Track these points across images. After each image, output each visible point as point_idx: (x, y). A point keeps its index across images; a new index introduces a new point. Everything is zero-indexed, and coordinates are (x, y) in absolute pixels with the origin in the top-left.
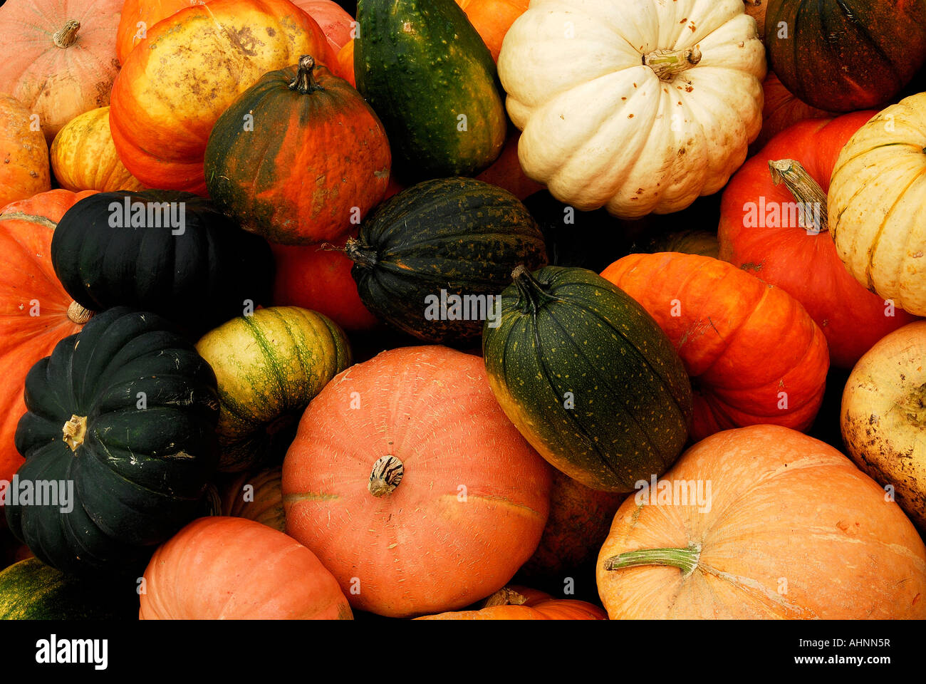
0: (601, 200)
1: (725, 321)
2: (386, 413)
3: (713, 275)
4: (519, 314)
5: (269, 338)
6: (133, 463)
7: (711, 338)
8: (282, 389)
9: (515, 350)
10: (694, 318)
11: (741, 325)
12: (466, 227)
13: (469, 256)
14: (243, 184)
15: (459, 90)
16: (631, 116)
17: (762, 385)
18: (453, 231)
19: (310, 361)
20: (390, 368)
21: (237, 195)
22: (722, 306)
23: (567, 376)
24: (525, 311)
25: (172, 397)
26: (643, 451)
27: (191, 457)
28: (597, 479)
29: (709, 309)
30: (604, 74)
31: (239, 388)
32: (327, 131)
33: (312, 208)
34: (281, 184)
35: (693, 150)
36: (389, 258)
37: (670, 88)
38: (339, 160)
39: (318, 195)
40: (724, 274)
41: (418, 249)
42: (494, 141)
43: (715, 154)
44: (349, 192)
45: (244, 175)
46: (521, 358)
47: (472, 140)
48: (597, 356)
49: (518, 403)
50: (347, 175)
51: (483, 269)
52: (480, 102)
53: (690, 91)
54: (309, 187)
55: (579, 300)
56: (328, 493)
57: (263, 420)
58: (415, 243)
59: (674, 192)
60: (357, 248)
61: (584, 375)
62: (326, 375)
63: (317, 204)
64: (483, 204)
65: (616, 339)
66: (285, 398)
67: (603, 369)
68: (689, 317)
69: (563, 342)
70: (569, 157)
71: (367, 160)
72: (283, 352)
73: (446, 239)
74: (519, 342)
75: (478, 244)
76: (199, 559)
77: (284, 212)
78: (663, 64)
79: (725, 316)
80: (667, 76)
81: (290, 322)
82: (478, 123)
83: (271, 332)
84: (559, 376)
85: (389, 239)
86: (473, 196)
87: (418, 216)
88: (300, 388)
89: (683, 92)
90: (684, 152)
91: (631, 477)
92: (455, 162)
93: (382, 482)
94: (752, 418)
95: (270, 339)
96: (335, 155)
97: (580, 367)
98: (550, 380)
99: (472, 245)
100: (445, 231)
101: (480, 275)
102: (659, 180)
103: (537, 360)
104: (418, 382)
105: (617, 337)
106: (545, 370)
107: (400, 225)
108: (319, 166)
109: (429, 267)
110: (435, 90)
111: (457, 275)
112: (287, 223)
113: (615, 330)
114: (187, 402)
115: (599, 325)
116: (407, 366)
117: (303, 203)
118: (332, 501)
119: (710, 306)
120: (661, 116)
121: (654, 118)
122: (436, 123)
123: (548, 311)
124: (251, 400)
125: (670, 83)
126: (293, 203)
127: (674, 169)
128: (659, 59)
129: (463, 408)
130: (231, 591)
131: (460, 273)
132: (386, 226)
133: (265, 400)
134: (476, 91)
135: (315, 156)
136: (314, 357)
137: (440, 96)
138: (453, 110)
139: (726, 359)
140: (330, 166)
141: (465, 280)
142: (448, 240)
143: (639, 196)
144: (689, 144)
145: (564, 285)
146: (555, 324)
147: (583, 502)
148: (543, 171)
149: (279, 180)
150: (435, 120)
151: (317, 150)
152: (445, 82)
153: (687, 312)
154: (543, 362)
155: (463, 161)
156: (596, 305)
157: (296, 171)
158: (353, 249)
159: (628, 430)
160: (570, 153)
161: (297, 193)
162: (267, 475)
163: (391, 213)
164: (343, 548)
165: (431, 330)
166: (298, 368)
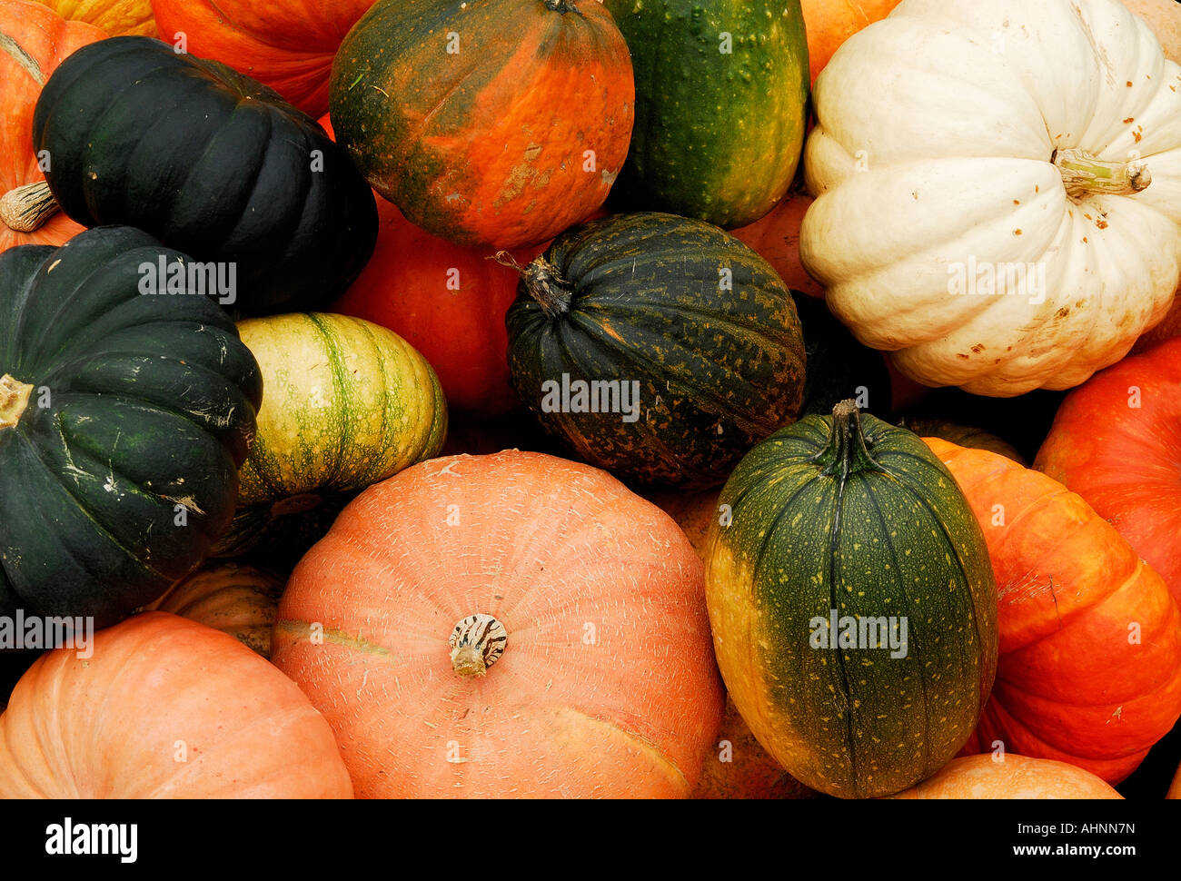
0: (912, 339)
1: (1073, 590)
2: (505, 548)
3: (1072, 514)
4: (813, 472)
5: (350, 366)
6: (108, 488)
7: (1042, 609)
8: (341, 451)
9: (793, 526)
10: (1025, 568)
11: (1092, 605)
12: (720, 306)
13: (710, 353)
14: (408, 112)
15: (762, 93)
16: (1018, 232)
17: (1087, 705)
18: (700, 305)
19: (396, 424)
20: (530, 479)
21: (391, 126)
22: (1076, 565)
23: (861, 594)
24: (827, 470)
25: (203, 405)
26: (911, 746)
27: (199, 511)
28: (817, 764)
29: (1053, 564)
30: (997, 156)
31: (279, 426)
32: (570, 81)
33: (502, 191)
34: (472, 136)
35: (1078, 317)
36: (590, 310)
37: (1075, 209)
38: (569, 133)
39: (520, 173)
40: (1086, 519)
41: (641, 313)
42: (773, 190)
43: (1102, 334)
44: (563, 187)
45: (418, 99)
46: (800, 540)
47: (748, 178)
48: (917, 580)
49: (760, 607)
50: (570, 161)
51: (723, 379)
52: (781, 125)
53: (1102, 227)
54: (513, 156)
55: (915, 484)
56: (372, 641)
57: (288, 489)
58: (638, 303)
59: (1021, 368)
60: (547, 277)
61: (888, 600)
62: (409, 454)
63: (512, 186)
64: (751, 280)
65: (949, 562)
66: (337, 467)
67: (917, 601)
68: (1020, 565)
69: (876, 540)
70: (901, 258)
71: (603, 147)
72: (365, 396)
73: (687, 313)
74: (804, 516)
75: (729, 339)
76: (156, 678)
77: (457, 179)
78: (1082, 173)
79: (1075, 583)
80: (1079, 192)
81: (385, 352)
82: (767, 155)
83: (354, 356)
84: (850, 589)
85: (603, 281)
86: (740, 263)
87: (655, 263)
88: (366, 460)
89: (1092, 225)
90: (1065, 314)
91: (870, 778)
92: (709, 200)
93: (477, 655)
94: (1045, 748)
95: (351, 368)
96: (568, 122)
97: (886, 587)
98: (833, 591)
99: (721, 337)
100: (689, 301)
101: (718, 387)
102: (1013, 342)
103: (826, 553)
104: (572, 517)
105: (951, 559)
106: (832, 572)
107: (626, 265)
108: (540, 130)
109: (648, 347)
110: (728, 80)
111: (685, 375)
112: (452, 198)
113: (953, 549)
114: (221, 422)
115: (934, 532)
116: (558, 486)
117: (493, 177)
118: (376, 656)
119: (1057, 559)
120: (1057, 248)
121: (1045, 248)
122: (709, 131)
123: (867, 485)
124: (289, 452)
125: (1077, 205)
126: (478, 171)
127: (1040, 334)
128: (1078, 163)
129: (635, 583)
130: (199, 749)
131: (689, 373)
132: (601, 260)
133: (309, 460)
134: (783, 106)
135: (540, 112)
136: (405, 419)
137: (732, 93)
138: (741, 122)
139: (1052, 648)
140: (554, 137)
141: (694, 387)
142: (690, 316)
143: (972, 355)
144: (1078, 305)
145: (895, 452)
146: (872, 509)
147: (726, 786)
148: (844, 263)
149: (473, 127)
150: (708, 127)
151: (546, 104)
152: (748, 75)
153: (1020, 556)
154: (833, 558)
155: (721, 203)
156: (937, 500)
157: (504, 124)
158: (541, 276)
159: (909, 706)
160: (903, 253)
161: (490, 158)
162: (232, 575)
163: (613, 240)
164: (373, 736)
165: (607, 444)
166: (376, 428)
